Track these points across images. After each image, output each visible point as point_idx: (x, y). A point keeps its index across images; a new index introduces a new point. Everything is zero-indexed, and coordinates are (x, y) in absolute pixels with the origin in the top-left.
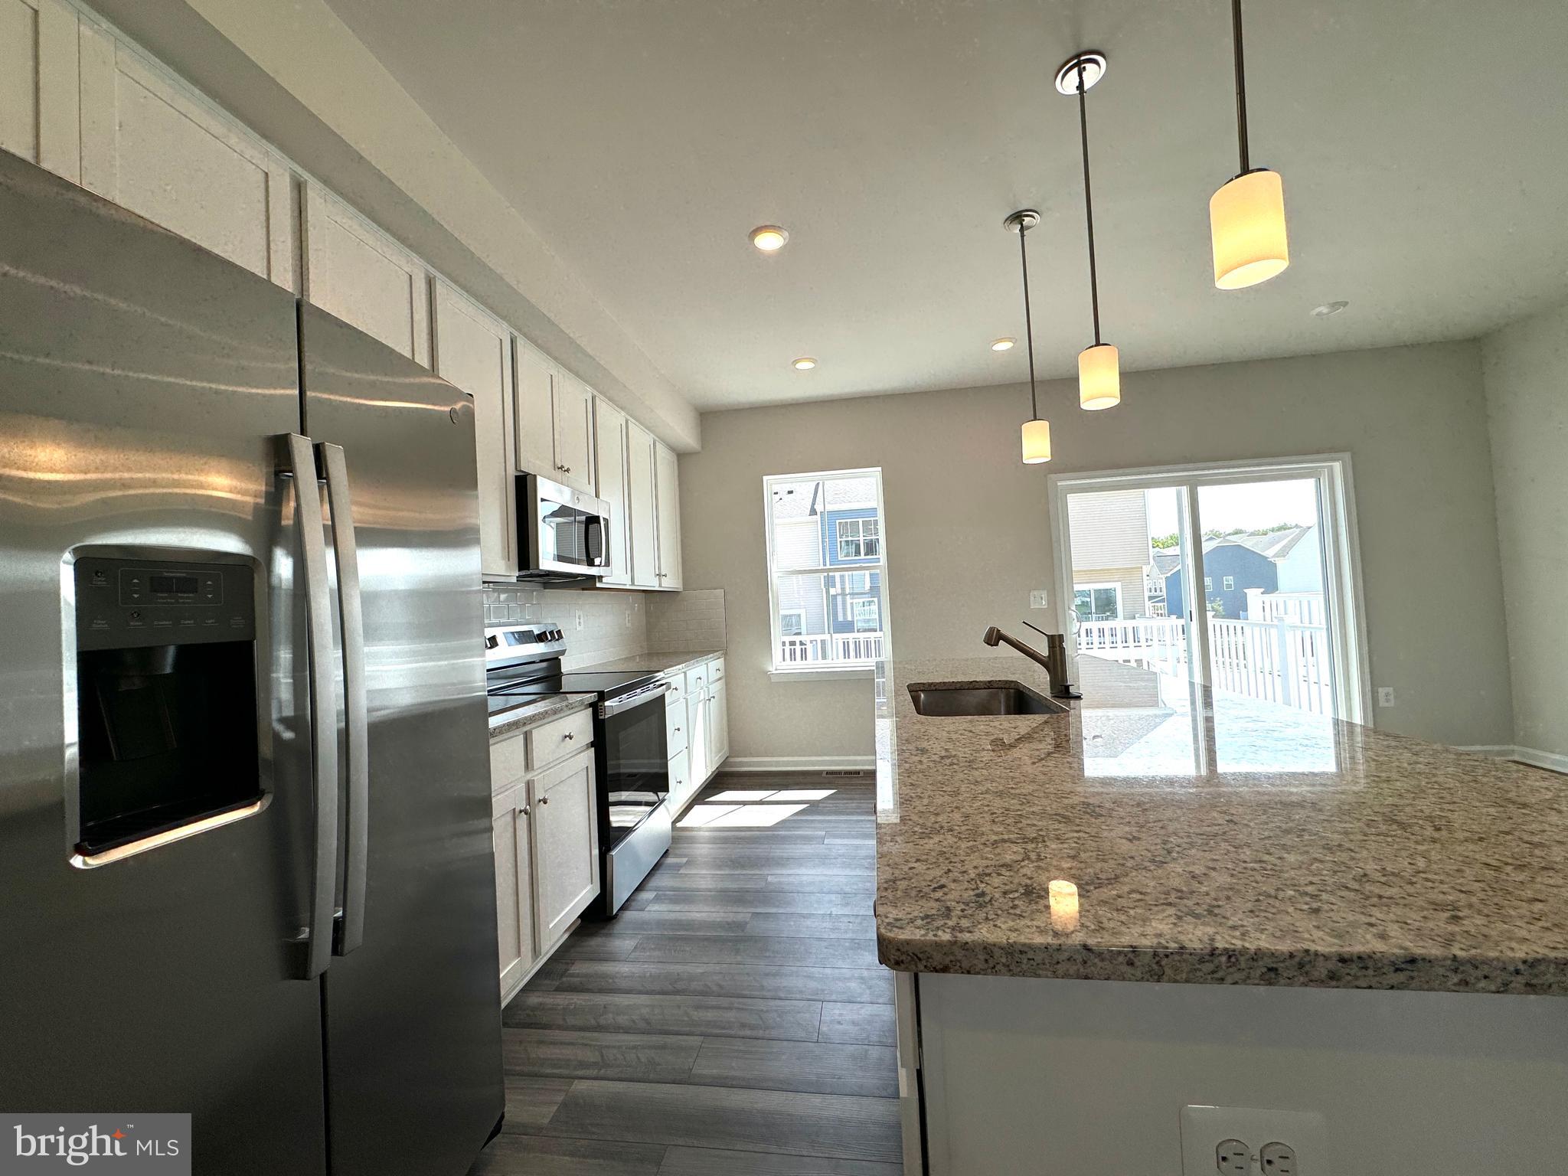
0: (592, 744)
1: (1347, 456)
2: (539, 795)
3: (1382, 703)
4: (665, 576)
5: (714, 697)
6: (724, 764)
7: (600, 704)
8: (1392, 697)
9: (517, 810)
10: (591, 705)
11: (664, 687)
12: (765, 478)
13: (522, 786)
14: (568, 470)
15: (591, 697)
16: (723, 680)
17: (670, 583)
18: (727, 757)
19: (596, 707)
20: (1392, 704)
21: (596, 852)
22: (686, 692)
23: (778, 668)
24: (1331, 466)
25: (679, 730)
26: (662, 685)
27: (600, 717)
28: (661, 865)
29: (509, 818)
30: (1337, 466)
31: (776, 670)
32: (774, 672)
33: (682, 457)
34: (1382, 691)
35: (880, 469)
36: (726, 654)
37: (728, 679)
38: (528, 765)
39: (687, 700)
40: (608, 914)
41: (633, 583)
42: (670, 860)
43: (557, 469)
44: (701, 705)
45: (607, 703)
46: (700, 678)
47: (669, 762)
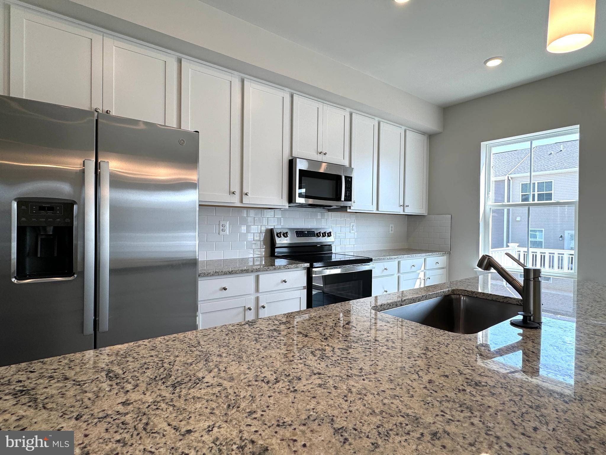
0: (305, 287)
2: (261, 304)
4: (408, 206)
5: (430, 278)
7: (311, 269)
9: (247, 307)
12: (482, 143)
13: (253, 298)
14: (325, 154)
15: (307, 265)
16: (446, 269)
17: (413, 210)
19: (308, 270)
27: (311, 275)
29: (242, 310)
33: (431, 136)
36: (449, 255)
37: (450, 269)
38: (257, 290)
39: (399, 277)
41: (377, 209)
43: (318, 154)
44: (418, 281)
45: (314, 269)
46: (416, 266)
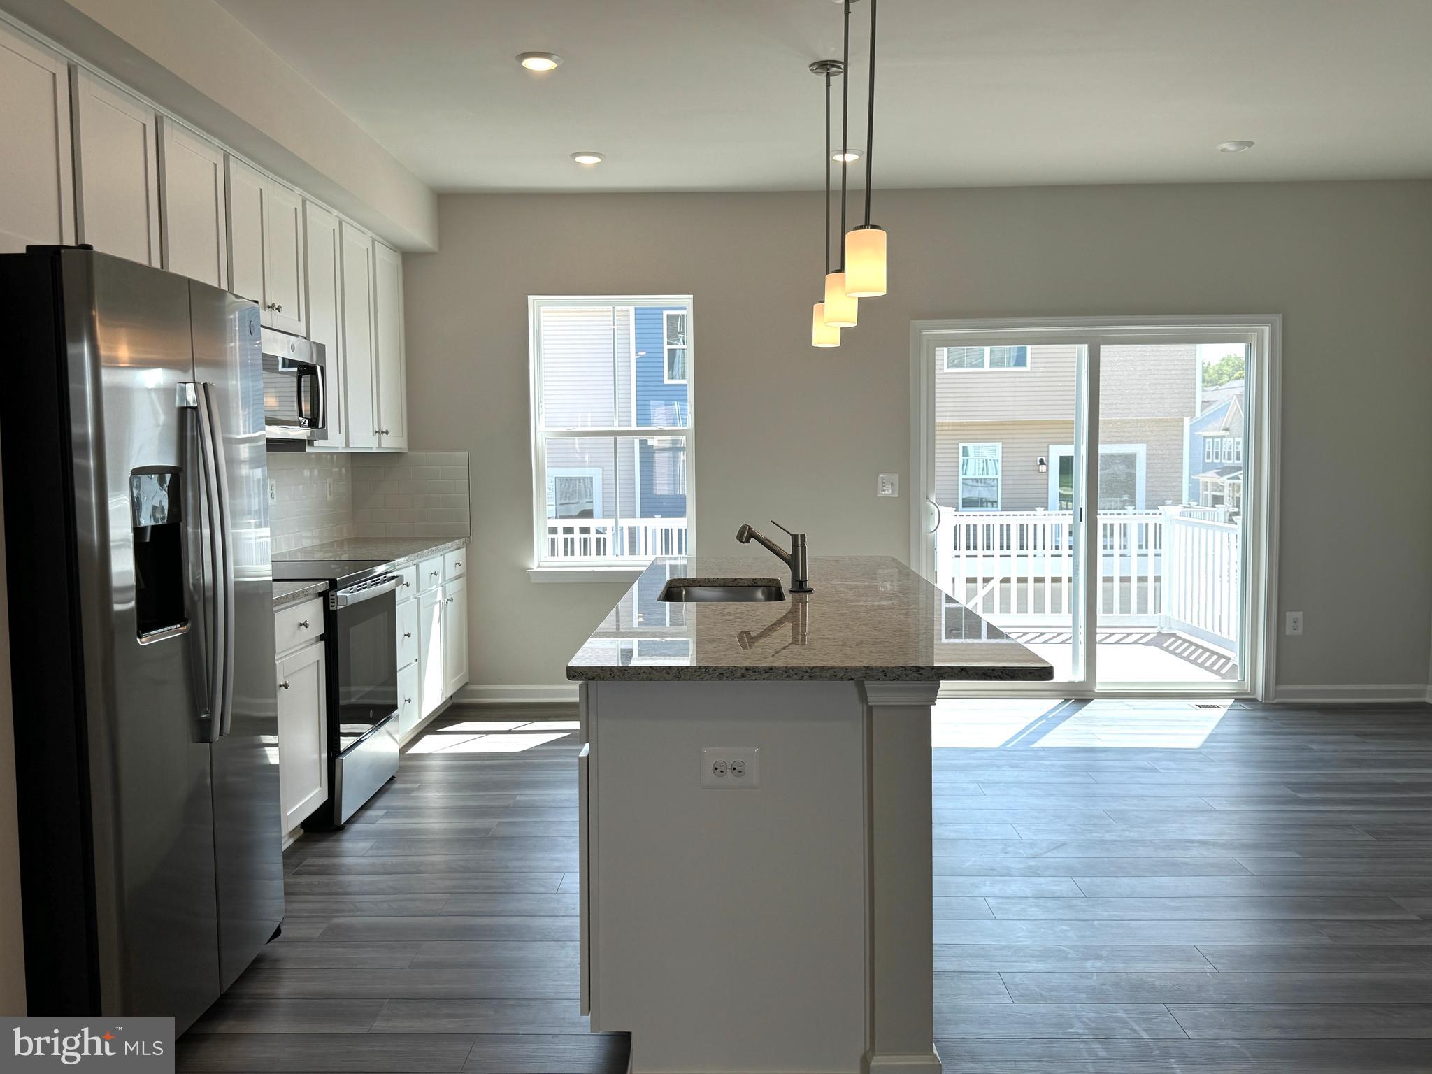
0: (321, 638)
1: (1278, 318)
2: (280, 680)
3: (1289, 631)
4: (386, 433)
5: (452, 600)
6: (461, 691)
7: (331, 593)
8: (1300, 624)
10: (320, 594)
11: (394, 581)
12: (530, 298)
15: (322, 586)
16: (465, 578)
17: (392, 443)
18: (467, 684)
19: (326, 597)
20: (1299, 632)
21: (324, 756)
22: (418, 590)
23: (541, 564)
24: (1262, 329)
25: (409, 635)
26: (393, 578)
27: (331, 608)
28: (387, 790)
30: (1267, 329)
31: (539, 567)
32: (536, 570)
33: (409, 258)
34: (1290, 616)
35: (692, 296)
36: (468, 545)
37: (471, 577)
39: (419, 600)
40: (335, 823)
41: (348, 442)
42: (396, 786)
43: (267, 309)
44: (437, 607)
45: (339, 593)
46: (435, 574)
47: (398, 674)
